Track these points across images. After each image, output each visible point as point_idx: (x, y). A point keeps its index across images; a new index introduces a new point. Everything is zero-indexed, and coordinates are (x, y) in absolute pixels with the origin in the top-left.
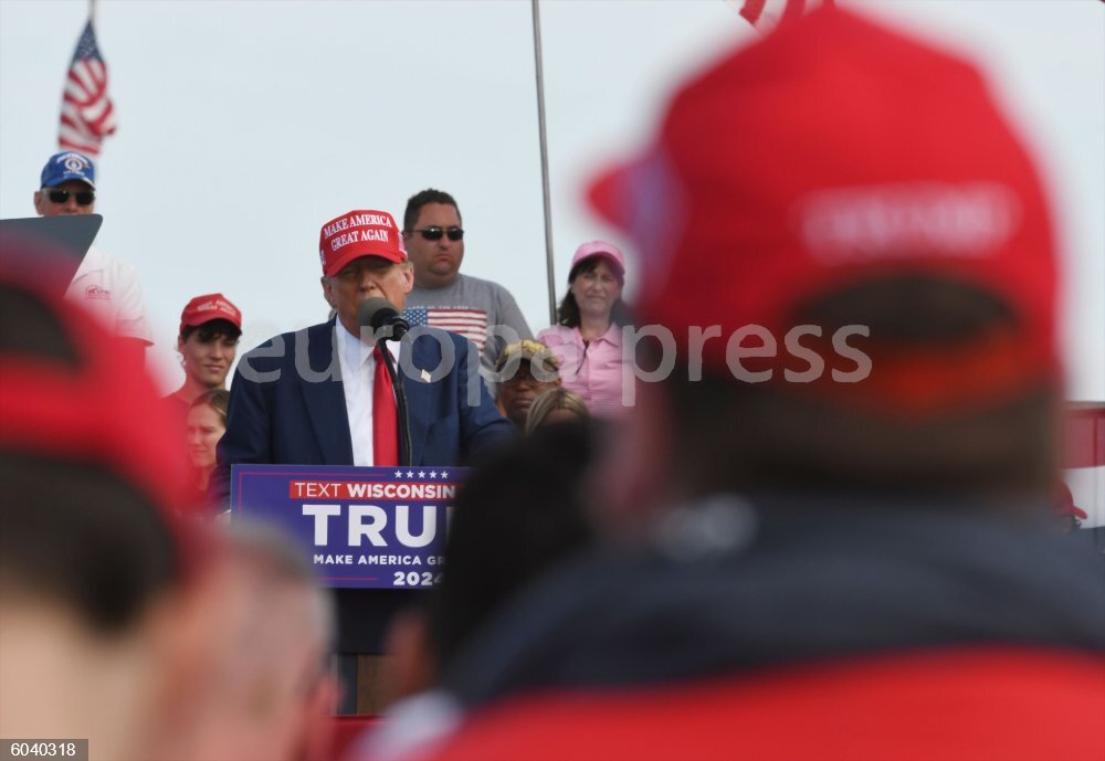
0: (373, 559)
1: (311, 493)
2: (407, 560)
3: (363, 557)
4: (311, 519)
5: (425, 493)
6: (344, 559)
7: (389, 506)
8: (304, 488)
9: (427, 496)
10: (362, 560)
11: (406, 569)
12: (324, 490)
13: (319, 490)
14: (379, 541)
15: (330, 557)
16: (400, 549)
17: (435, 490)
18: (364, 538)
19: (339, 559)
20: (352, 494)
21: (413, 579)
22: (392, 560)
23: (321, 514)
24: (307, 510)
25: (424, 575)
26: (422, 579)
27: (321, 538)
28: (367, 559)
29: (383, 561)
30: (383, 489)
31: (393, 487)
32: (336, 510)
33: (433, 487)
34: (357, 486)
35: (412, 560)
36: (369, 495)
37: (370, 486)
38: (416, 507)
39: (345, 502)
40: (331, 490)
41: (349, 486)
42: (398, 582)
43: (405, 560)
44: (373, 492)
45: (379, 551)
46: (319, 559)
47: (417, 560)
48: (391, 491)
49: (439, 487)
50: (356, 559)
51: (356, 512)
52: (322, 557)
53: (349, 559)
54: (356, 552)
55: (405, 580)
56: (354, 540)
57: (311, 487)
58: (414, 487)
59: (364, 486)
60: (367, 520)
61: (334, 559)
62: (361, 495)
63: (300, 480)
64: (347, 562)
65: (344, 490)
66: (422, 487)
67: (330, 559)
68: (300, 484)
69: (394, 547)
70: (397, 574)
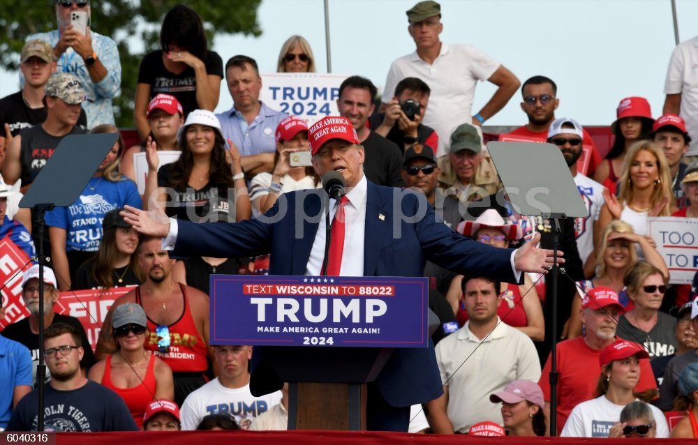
0: (291, 329)
1: (255, 291)
2: (311, 330)
3: (285, 328)
4: (256, 306)
5: (321, 291)
6: (274, 329)
7: (300, 298)
8: (252, 289)
9: (322, 293)
10: (285, 330)
11: (311, 335)
12: (263, 289)
13: (260, 289)
14: (294, 319)
15: (266, 328)
16: (307, 324)
17: (327, 289)
18: (286, 317)
19: (272, 329)
20: (279, 292)
21: (314, 341)
22: (302, 330)
23: (261, 303)
24: (253, 301)
25: (321, 338)
26: (319, 341)
27: (261, 317)
28: (288, 329)
29: (297, 331)
30: (297, 289)
31: (302, 287)
32: (269, 301)
33: (325, 288)
34: (282, 287)
35: (314, 330)
36: (289, 292)
37: (289, 287)
38: (316, 299)
39: (275, 296)
40: (267, 289)
41: (277, 287)
42: (306, 343)
43: (310, 330)
44: (291, 290)
45: (294, 325)
46: (260, 329)
47: (317, 330)
48: (301, 290)
49: (329, 288)
50: (281, 329)
51: (281, 302)
52: (262, 328)
53: (277, 329)
54: (281, 325)
55: (310, 341)
56: (280, 319)
57: (255, 288)
58: (315, 288)
59: (286, 287)
60: (288, 307)
61: (269, 329)
62: (284, 292)
63: (249, 283)
64: (276, 331)
65: (274, 290)
66: (319, 287)
67: (266, 329)
68: (249, 286)
69: (303, 322)
70: (305, 338)
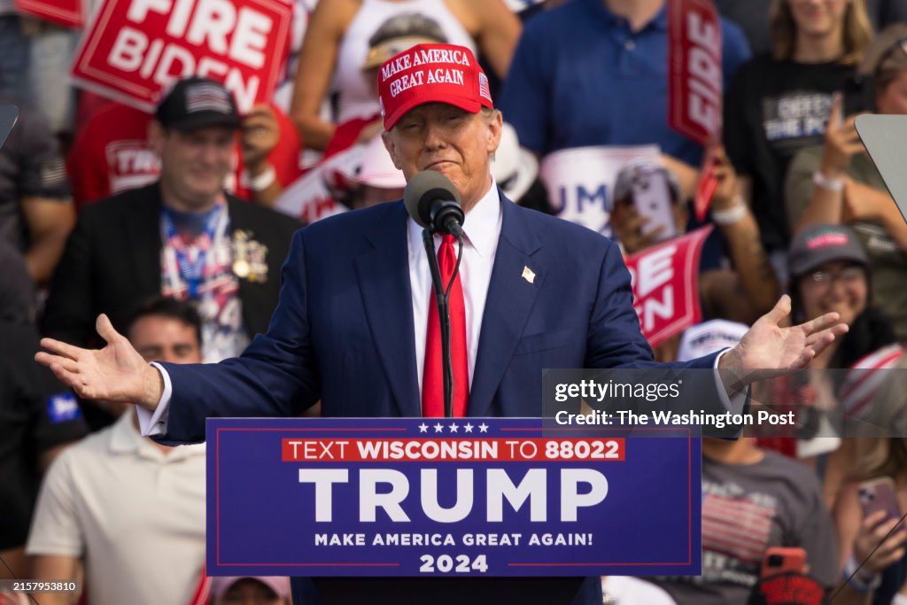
0: (392, 539)
1: (309, 453)
2: (437, 540)
3: (378, 536)
4: (311, 488)
5: (458, 451)
6: (353, 539)
7: (411, 469)
8: (301, 448)
9: (461, 455)
10: (378, 540)
11: (436, 552)
12: (326, 450)
13: (320, 450)
14: (398, 515)
15: (335, 536)
16: (428, 526)
17: (472, 448)
18: (380, 511)
19: (347, 539)
20: (364, 455)
21: (445, 563)
22: (417, 539)
23: (323, 481)
24: (305, 476)
25: (459, 558)
26: (456, 563)
27: (324, 512)
28: (384, 539)
29: (405, 541)
30: (403, 448)
31: (417, 444)
32: (342, 476)
33: (469, 444)
34: (369, 444)
35: (443, 540)
36: (386, 456)
37: (386, 444)
38: (447, 470)
39: (355, 465)
40: (335, 450)
41: (360, 444)
42: (426, 568)
43: (434, 540)
44: (390, 451)
45: (399, 528)
46: (320, 539)
47: (449, 540)
48: (414, 450)
49: (477, 444)
50: (369, 539)
51: (368, 478)
52: (325, 536)
53: (360, 540)
54: (369, 529)
55: (435, 565)
56: (367, 515)
57: (309, 446)
58: (444, 444)
59: (379, 444)
60: (384, 488)
61: (341, 540)
62: (375, 455)
63: (295, 438)
64: (358, 543)
65: (352, 450)
66: (454, 444)
67: (335, 540)
68: (295, 443)
69: (419, 522)
70: (423, 558)
